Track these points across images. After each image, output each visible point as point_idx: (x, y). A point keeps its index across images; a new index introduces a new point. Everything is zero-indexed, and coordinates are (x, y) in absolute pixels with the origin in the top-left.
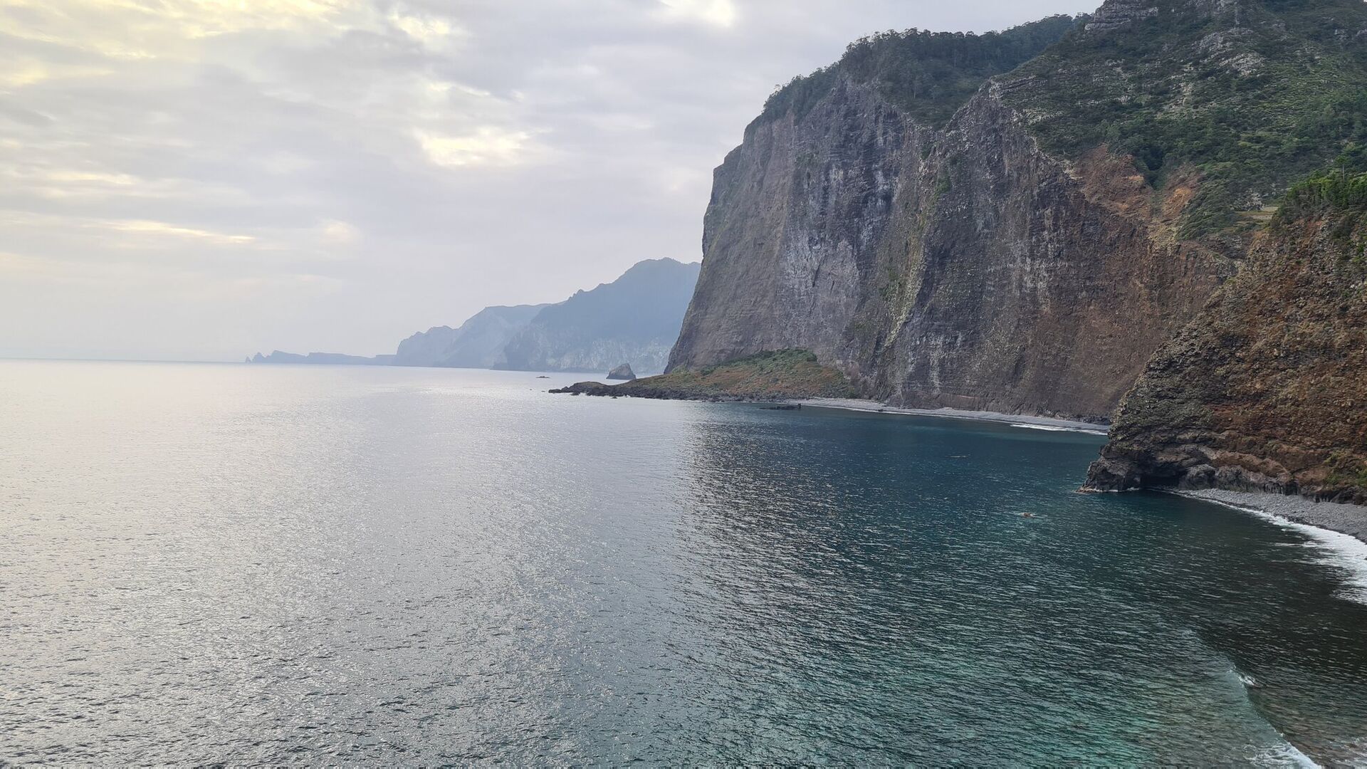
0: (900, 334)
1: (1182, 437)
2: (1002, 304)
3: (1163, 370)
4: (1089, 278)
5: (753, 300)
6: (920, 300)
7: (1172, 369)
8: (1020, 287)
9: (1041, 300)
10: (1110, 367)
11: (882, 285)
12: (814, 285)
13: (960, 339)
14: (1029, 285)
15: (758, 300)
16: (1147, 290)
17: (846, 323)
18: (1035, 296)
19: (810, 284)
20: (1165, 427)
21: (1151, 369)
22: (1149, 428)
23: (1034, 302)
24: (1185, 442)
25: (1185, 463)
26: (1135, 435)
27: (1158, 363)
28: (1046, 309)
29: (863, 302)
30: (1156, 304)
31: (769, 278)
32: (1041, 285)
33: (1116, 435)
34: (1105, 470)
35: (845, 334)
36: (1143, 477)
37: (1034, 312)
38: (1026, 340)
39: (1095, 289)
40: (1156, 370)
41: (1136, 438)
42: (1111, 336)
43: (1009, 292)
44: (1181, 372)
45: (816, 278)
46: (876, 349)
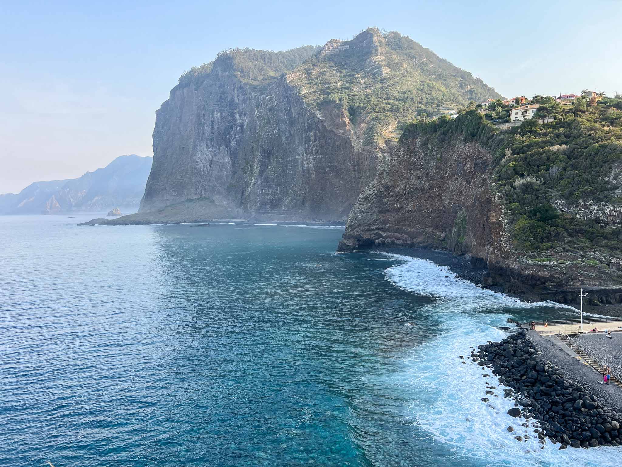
0: (252, 189)
1: (372, 228)
2: (295, 174)
3: (364, 201)
4: (330, 162)
5: (181, 174)
6: (260, 173)
7: (367, 201)
8: (302, 166)
9: (311, 172)
10: (340, 199)
11: (242, 167)
12: (210, 167)
13: (279, 190)
14: (306, 166)
15: (184, 174)
16: (353, 167)
17: (228, 185)
18: (309, 170)
19: (208, 167)
20: (366, 224)
21: (359, 201)
22: (359, 225)
23: (309, 173)
24: (373, 230)
25: (373, 238)
26: (356, 228)
27: (362, 199)
28: (313, 176)
29: (235, 174)
30: (356, 173)
31: (188, 164)
32: (311, 165)
33: (348, 229)
34: (345, 244)
35: (227, 190)
36: (359, 245)
37: (309, 177)
38: (306, 189)
39: (332, 166)
40: (361, 201)
41: (356, 230)
42: (340, 187)
43: (298, 169)
44: (371, 201)
45: (211, 164)
46: (242, 196)
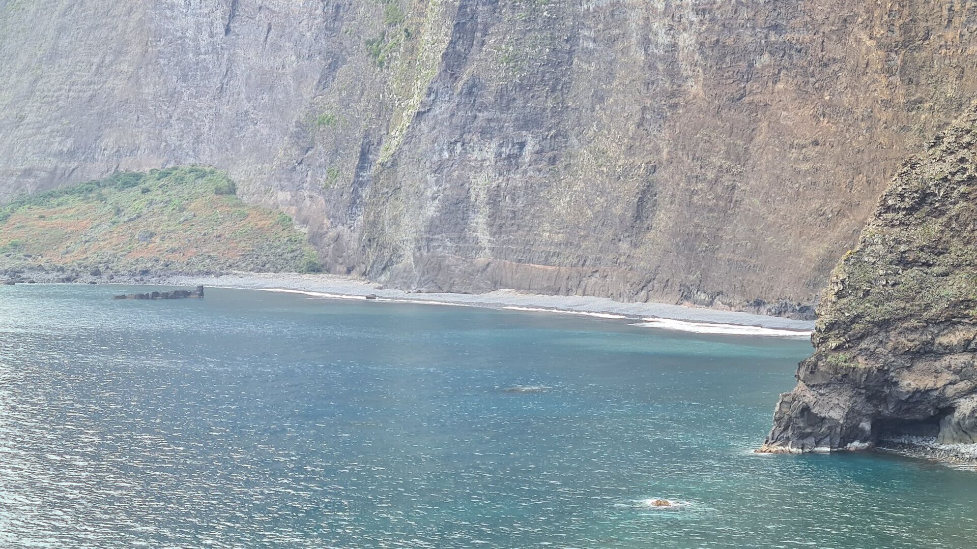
0: (410, 138)
1: (944, 340)
2: (611, 75)
3: (911, 210)
4: (775, 27)
5: (96, 60)
6: (448, 66)
7: (927, 208)
8: (646, 42)
9: (685, 69)
10: (816, 204)
11: (371, 33)
12: (228, 31)
13: (528, 148)
14: (663, 39)
15: (108, 60)
16: (881, 53)
17: (298, 115)
18: (674, 62)
19: (220, 29)
20: (914, 322)
21: (888, 209)
22: (885, 325)
23: (673, 73)
24: (950, 350)
25: (950, 391)
26: (862, 337)
27: (902, 196)
28: (695, 88)
29: (333, 67)
30: (896, 80)
31: (130, 12)
32: (686, 40)
33: (825, 340)
34: (806, 410)
35: (296, 136)
37: (673, 95)
38: (658, 151)
39: (785, 49)
40: (897, 210)
41: (863, 345)
42: (816, 143)
43: (625, 51)
44: (942, 213)
45: (232, 16)
46: (361, 168)
